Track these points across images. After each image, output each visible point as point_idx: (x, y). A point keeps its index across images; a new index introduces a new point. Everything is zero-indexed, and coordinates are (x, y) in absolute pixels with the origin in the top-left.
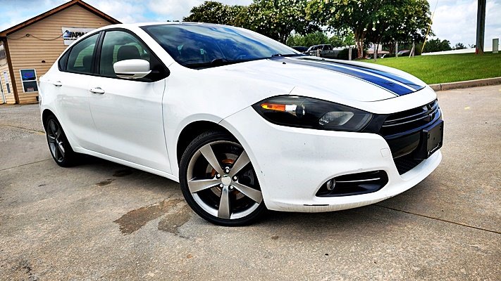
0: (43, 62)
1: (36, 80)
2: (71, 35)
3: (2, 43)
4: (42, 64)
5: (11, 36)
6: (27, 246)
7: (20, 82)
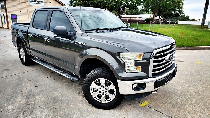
1: (17, 19)
2: (33, 1)
3: (4, 2)
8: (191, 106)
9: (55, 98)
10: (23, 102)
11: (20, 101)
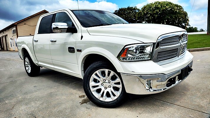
3: (15, 27)
5: (19, 24)
6: (33, 109)
8: (183, 91)
9: (51, 93)
10: (20, 98)
11: (18, 97)
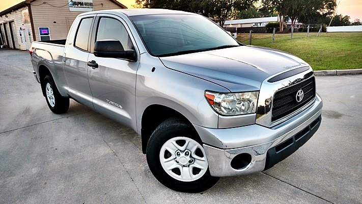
0: (55, 22)
1: (49, 35)
2: (75, 4)
3: (27, 7)
4: (55, 24)
5: (34, 3)
7: (38, 36)
